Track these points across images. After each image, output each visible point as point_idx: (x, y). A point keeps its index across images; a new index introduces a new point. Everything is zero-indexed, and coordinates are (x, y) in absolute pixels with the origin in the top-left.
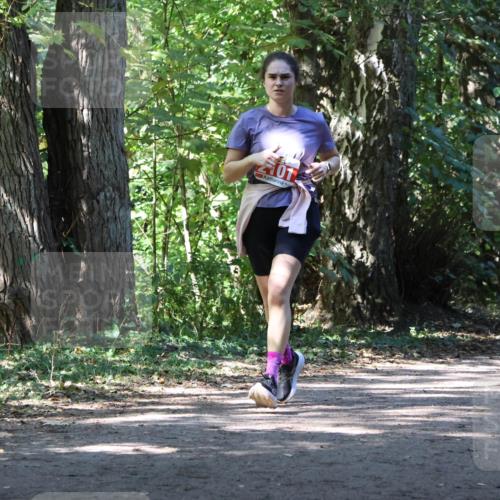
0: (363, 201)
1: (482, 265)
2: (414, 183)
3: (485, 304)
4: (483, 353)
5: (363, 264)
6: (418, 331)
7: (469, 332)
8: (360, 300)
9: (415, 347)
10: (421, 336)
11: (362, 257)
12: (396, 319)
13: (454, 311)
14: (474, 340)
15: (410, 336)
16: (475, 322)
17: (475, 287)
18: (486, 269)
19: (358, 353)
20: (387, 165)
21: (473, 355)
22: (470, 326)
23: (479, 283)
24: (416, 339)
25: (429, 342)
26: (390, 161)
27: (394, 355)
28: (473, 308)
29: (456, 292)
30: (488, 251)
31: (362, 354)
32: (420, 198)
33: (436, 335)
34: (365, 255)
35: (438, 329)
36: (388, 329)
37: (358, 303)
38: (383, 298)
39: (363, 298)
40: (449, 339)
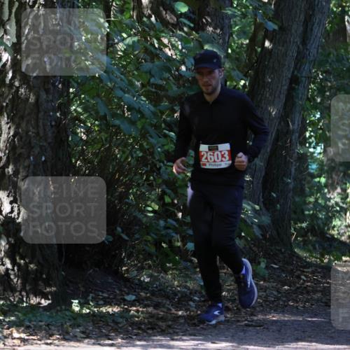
0: (13, 140)
1: (162, 223)
2: (77, 118)
3: (166, 271)
4: (163, 332)
5: (13, 220)
6: (81, 305)
7: (145, 306)
8: (9, 266)
9: (79, 326)
10: (86, 311)
11: (12, 211)
12: (54, 289)
13: (127, 280)
14: (152, 315)
15: (73, 311)
16: (153, 294)
17: (153, 250)
18: (166, 228)
19: (6, 332)
20: (43, 96)
21: (150, 335)
22: (147, 298)
23: (157, 244)
24: (80, 315)
25: (96, 319)
26: (47, 91)
27: (52, 335)
28: (150, 276)
29: (129, 256)
30: (169, 204)
31: (11, 334)
32: (84, 137)
33: (104, 310)
34: (16, 209)
35: (108, 302)
36: (45, 303)
37: (7, 269)
38: (38, 264)
39: (14, 263)
40: (121, 315)
